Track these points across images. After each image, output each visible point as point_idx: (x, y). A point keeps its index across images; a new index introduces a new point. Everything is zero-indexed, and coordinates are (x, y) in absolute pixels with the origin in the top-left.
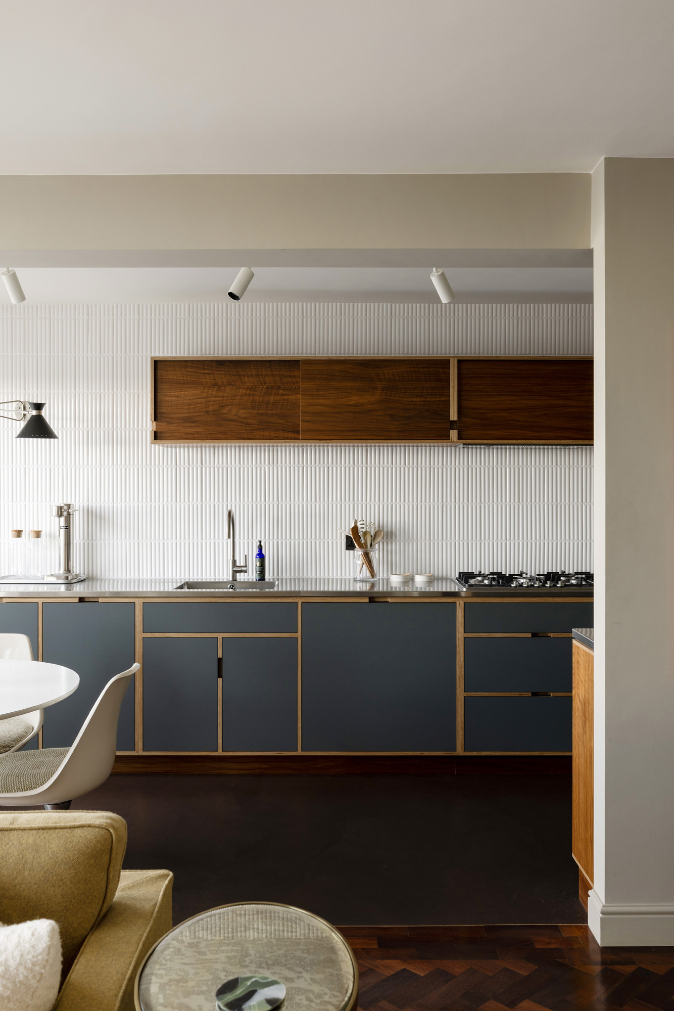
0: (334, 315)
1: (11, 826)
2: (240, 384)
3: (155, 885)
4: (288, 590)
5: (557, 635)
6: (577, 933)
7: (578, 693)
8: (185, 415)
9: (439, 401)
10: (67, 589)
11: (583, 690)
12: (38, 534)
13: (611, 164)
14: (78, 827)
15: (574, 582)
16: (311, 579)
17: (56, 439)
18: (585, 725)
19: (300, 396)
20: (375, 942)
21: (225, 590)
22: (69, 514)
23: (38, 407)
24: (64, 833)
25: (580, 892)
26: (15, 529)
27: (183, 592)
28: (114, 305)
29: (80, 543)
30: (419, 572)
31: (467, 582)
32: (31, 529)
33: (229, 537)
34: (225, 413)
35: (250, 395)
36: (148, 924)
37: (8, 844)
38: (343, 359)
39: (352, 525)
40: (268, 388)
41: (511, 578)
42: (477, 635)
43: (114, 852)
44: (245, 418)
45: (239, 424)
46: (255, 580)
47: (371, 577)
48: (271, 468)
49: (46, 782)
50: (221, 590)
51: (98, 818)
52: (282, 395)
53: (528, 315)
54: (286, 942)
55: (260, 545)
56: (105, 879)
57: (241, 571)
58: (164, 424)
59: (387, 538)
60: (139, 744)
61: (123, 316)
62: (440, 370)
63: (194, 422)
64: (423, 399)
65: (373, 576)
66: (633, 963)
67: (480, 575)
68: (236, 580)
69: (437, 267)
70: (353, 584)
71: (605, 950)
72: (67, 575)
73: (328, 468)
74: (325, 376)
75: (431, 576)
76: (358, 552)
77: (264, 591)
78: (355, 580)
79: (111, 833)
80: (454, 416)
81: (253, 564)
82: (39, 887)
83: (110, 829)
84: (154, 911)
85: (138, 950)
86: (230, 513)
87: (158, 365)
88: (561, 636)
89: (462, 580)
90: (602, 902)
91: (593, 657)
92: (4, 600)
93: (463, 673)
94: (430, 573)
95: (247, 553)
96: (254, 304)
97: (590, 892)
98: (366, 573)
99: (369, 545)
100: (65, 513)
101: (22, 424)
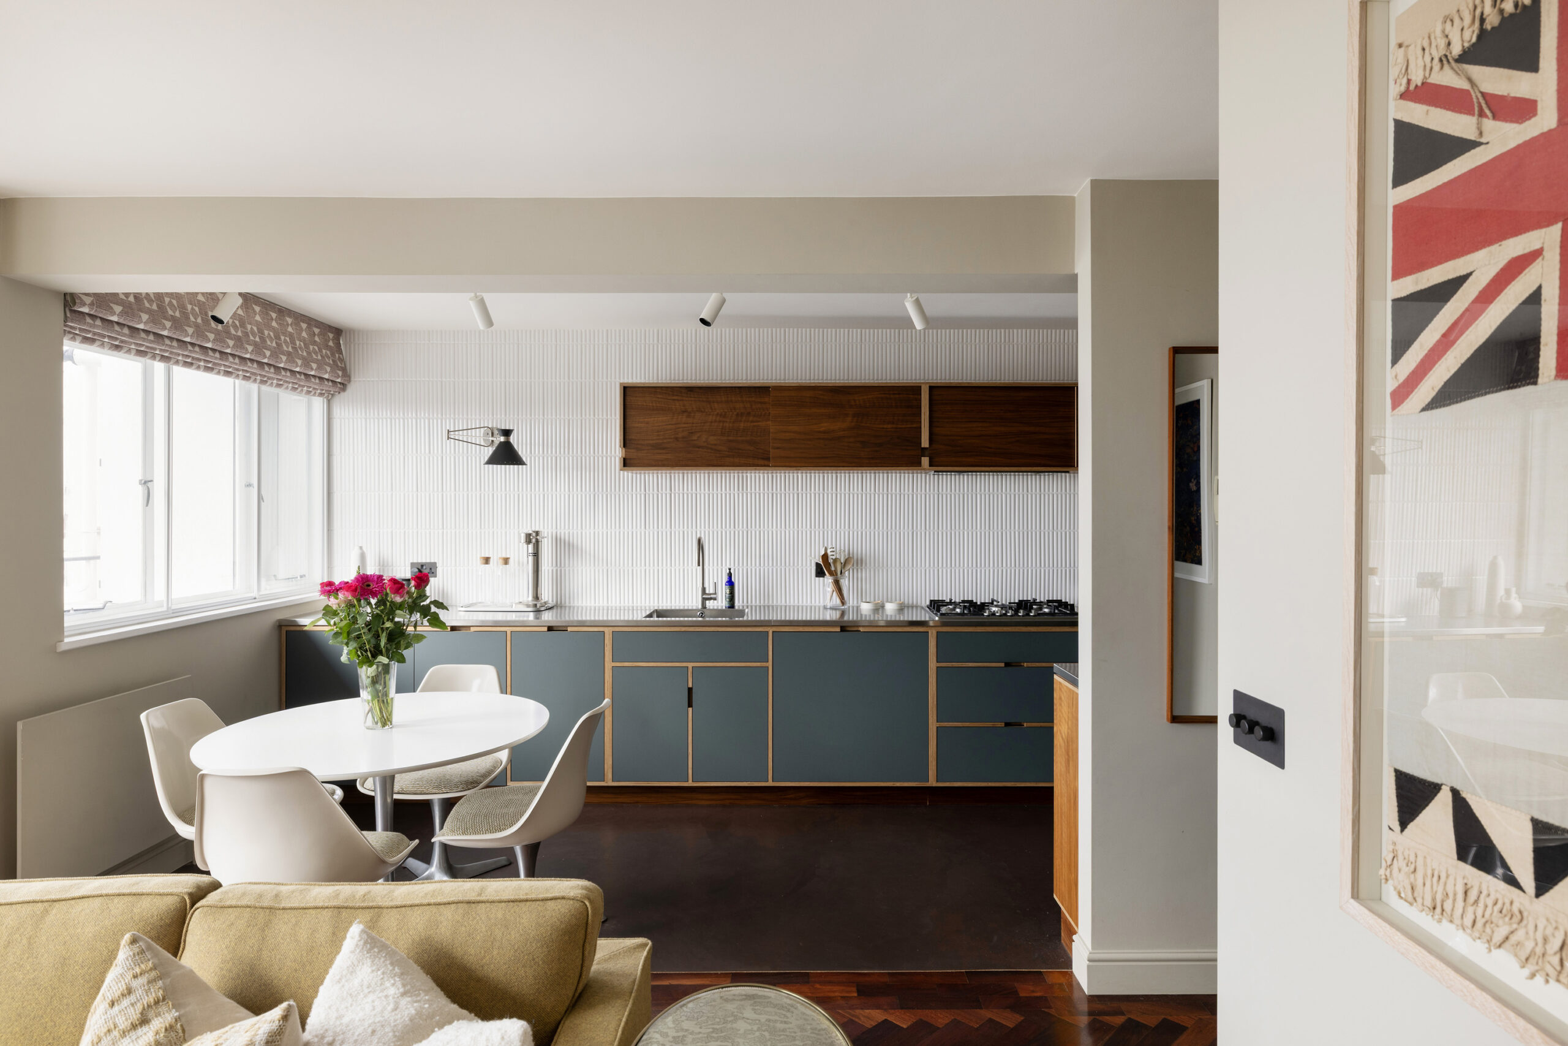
0: (804, 340)
1: (479, 898)
2: (710, 411)
3: (633, 957)
4: (758, 619)
5: (1030, 665)
6: (1062, 980)
7: (1060, 729)
8: (654, 442)
9: (911, 428)
10: (537, 618)
11: (1067, 727)
12: (506, 561)
13: (1099, 187)
14: (551, 899)
15: (1046, 610)
16: (781, 606)
17: (524, 466)
18: (1069, 764)
19: (769, 423)
20: (854, 989)
21: (694, 619)
22: (537, 541)
23: (507, 433)
24: (536, 907)
25: (1062, 934)
26: (483, 556)
27: (651, 621)
28: (583, 331)
29: (548, 570)
30: (889, 600)
31: (938, 610)
32: (500, 556)
33: (699, 565)
34: (695, 440)
35: (720, 421)
36: (627, 1006)
37: (475, 918)
38: (814, 385)
39: (823, 552)
40: (737, 415)
41: (983, 606)
42: (950, 664)
43: (590, 927)
44: (715, 445)
45: (709, 451)
46: (724, 608)
47: (841, 605)
48: (740, 495)
49: (515, 824)
50: (690, 619)
51: (572, 888)
52: (752, 422)
53: (998, 341)
54: (780, 1035)
55: (730, 572)
56: (581, 957)
57: (710, 599)
58: (633, 451)
59: (857, 566)
60: (609, 774)
61: (592, 342)
62: (912, 396)
63: (664, 449)
64: (894, 426)
65: (843, 603)
66: (1122, 1014)
67: (950, 603)
68: (706, 608)
69: (912, 292)
70: (823, 612)
71: (1093, 999)
72: (535, 603)
73: (798, 494)
74: (796, 403)
75: (901, 604)
76: (828, 580)
77: (733, 619)
78: (825, 608)
79: (586, 905)
80: (925, 443)
81: (723, 592)
82: (509, 967)
83: (585, 901)
84: (633, 989)
85: (617, 1040)
86: (699, 541)
87: (627, 391)
88: (1034, 666)
89: (934, 608)
90: (1088, 949)
91: (1077, 694)
92: (472, 629)
93: (935, 703)
94: (900, 600)
95: (716, 580)
96: (723, 330)
97: (1074, 937)
98: (836, 601)
99: (839, 573)
100: (534, 540)
101: (490, 451)
